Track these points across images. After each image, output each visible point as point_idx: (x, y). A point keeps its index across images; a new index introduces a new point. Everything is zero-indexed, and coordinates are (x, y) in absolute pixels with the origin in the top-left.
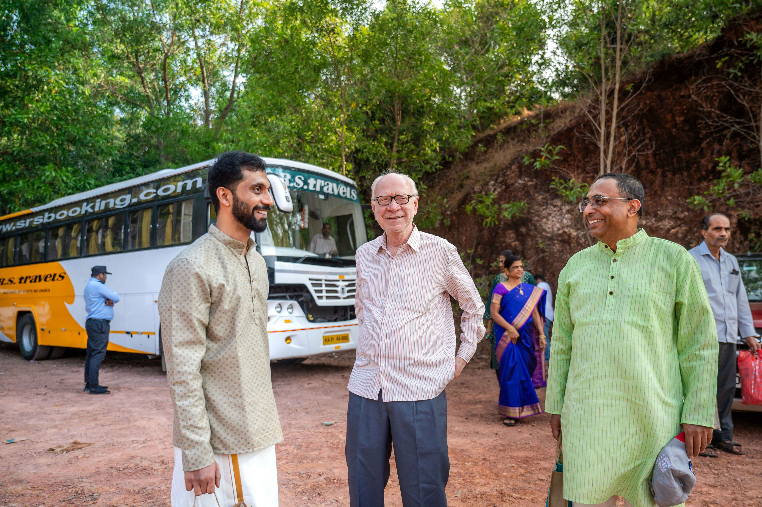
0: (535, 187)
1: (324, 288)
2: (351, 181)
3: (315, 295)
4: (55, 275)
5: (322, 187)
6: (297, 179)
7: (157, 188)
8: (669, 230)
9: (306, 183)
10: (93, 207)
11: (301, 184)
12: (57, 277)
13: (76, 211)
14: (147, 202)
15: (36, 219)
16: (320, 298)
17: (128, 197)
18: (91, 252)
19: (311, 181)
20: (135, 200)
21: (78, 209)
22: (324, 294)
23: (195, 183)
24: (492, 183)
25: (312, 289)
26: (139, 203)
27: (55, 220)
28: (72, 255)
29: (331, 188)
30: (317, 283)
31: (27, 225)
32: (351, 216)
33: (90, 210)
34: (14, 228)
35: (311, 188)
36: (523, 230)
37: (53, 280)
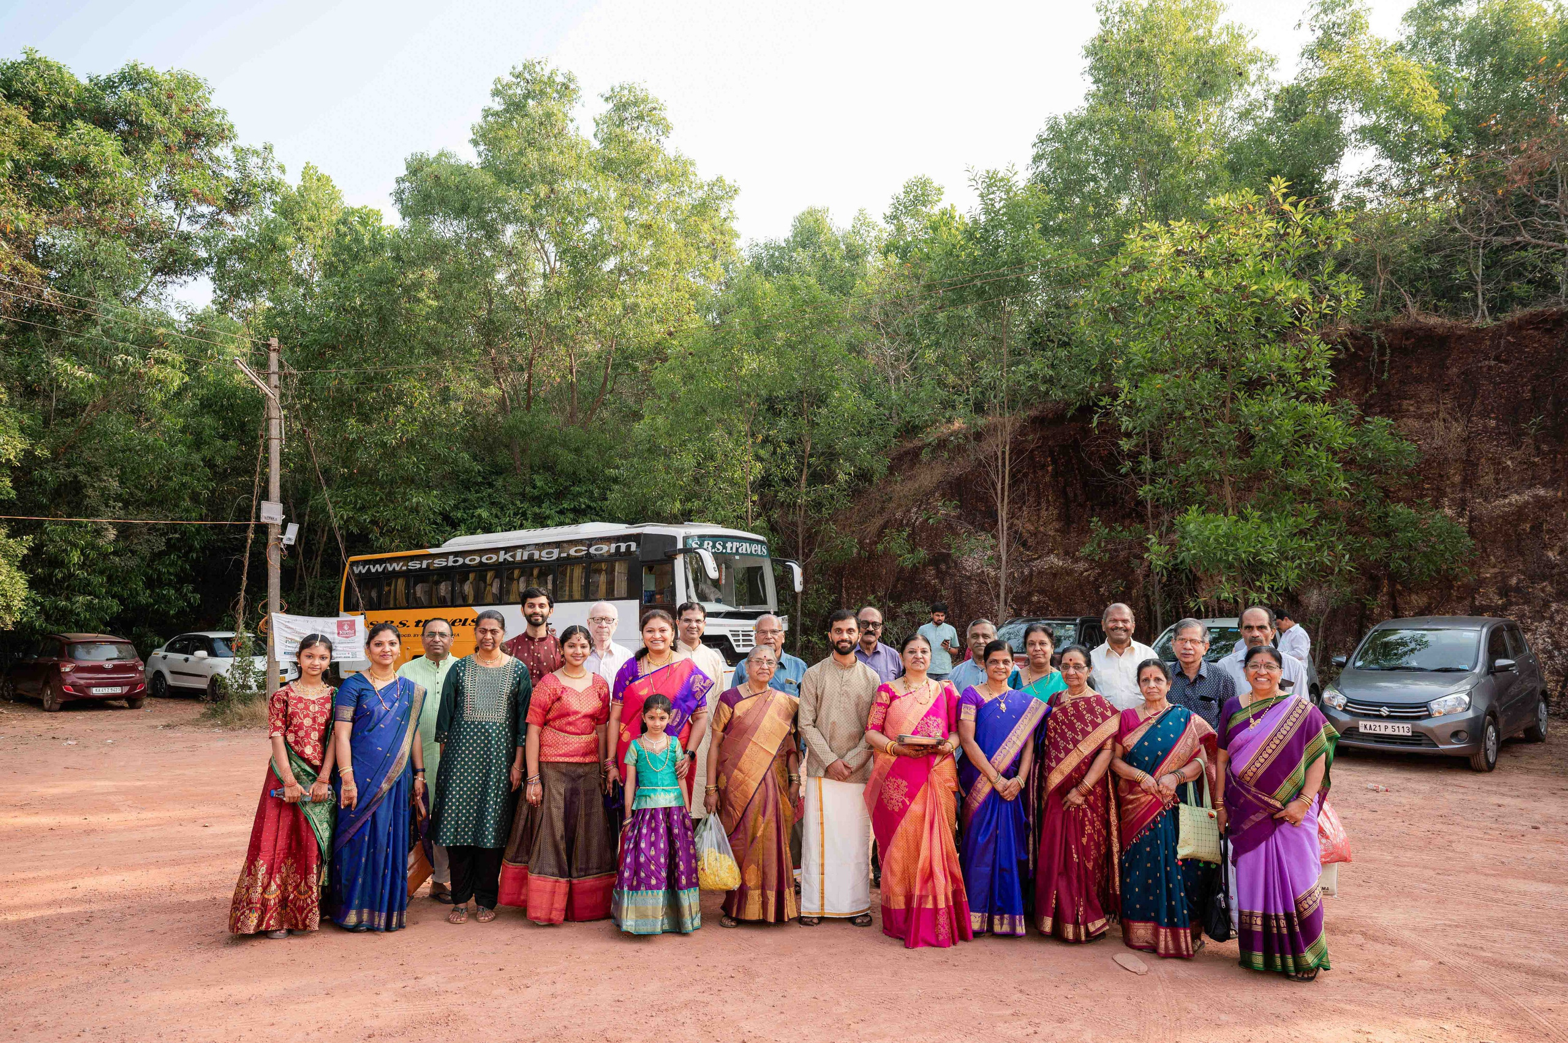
0: (959, 517)
1: (741, 638)
2: (761, 538)
3: (734, 644)
4: (466, 620)
5: (737, 549)
6: (717, 545)
7: (590, 546)
8: (1082, 573)
9: (724, 547)
10: (513, 556)
11: (721, 548)
12: (469, 621)
13: (491, 558)
14: (576, 558)
15: (436, 561)
16: (738, 646)
17: (556, 552)
18: (512, 600)
19: (729, 545)
20: (564, 555)
21: (495, 558)
22: (741, 643)
23: (629, 547)
24: (915, 509)
25: (731, 639)
26: (569, 557)
27: (464, 565)
28: (486, 601)
29: (745, 548)
30: (735, 634)
31: (424, 566)
32: (761, 568)
33: (511, 559)
34: (404, 568)
35: (729, 551)
36: (943, 567)
37: (464, 624)
